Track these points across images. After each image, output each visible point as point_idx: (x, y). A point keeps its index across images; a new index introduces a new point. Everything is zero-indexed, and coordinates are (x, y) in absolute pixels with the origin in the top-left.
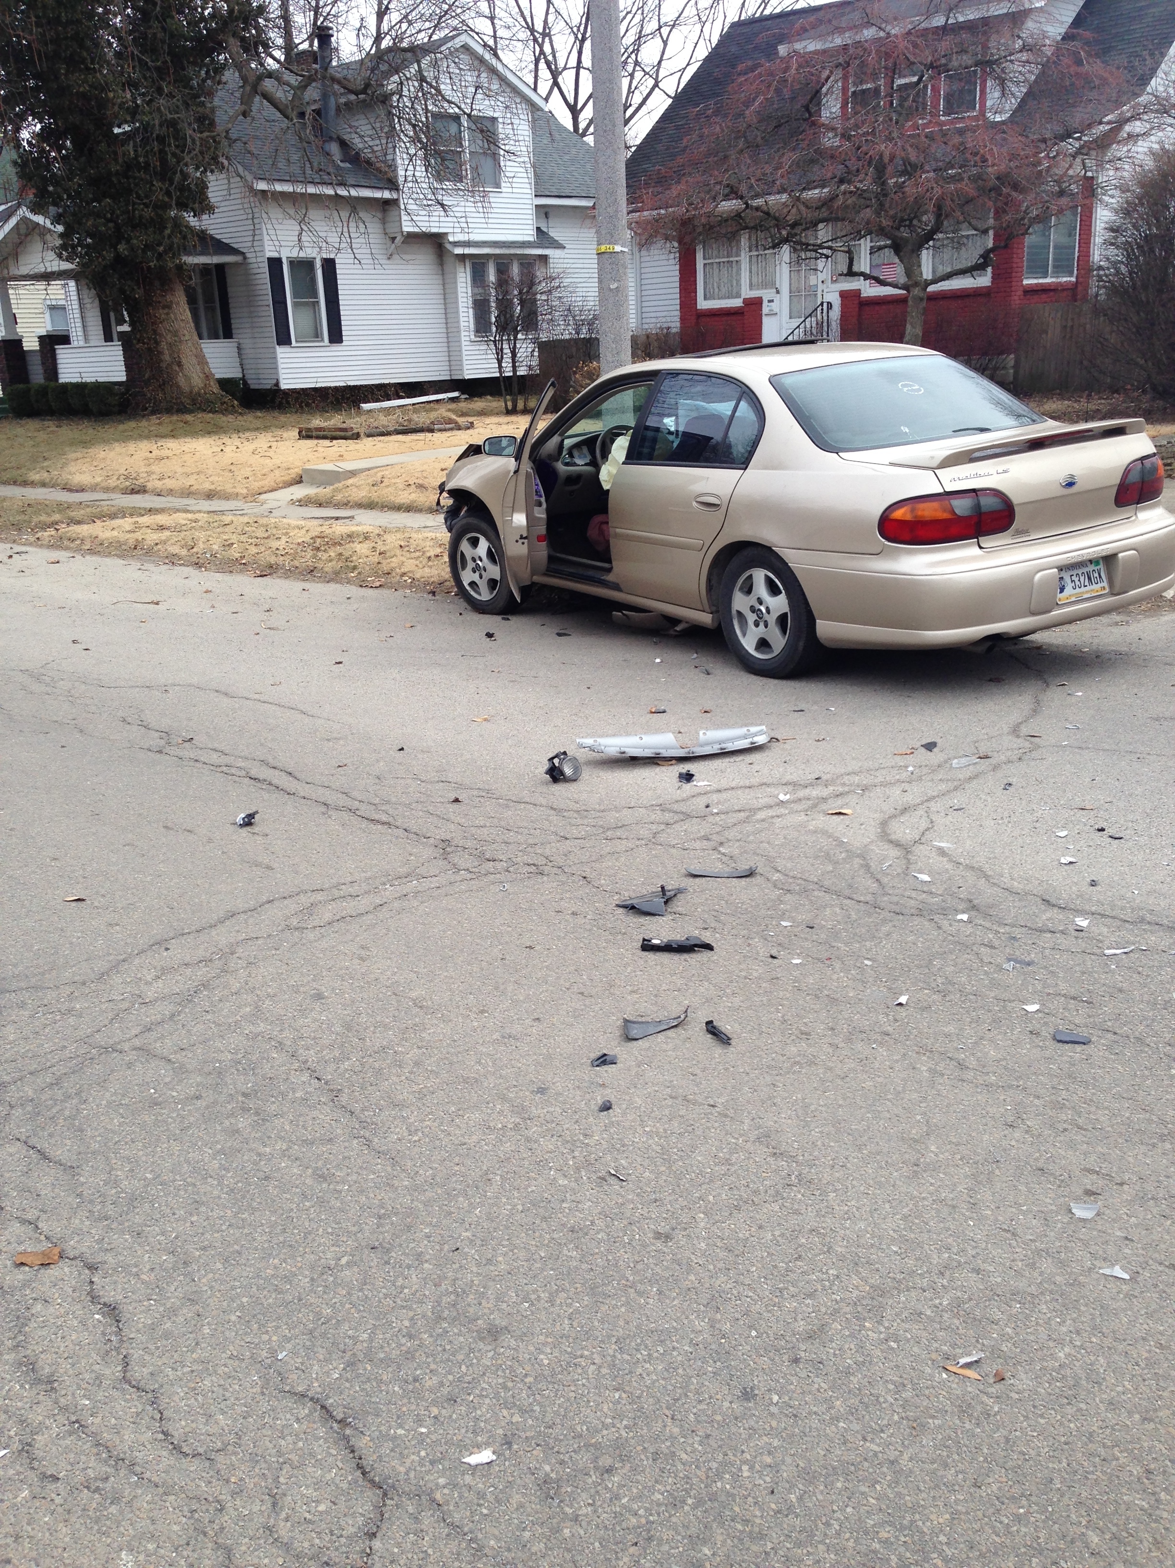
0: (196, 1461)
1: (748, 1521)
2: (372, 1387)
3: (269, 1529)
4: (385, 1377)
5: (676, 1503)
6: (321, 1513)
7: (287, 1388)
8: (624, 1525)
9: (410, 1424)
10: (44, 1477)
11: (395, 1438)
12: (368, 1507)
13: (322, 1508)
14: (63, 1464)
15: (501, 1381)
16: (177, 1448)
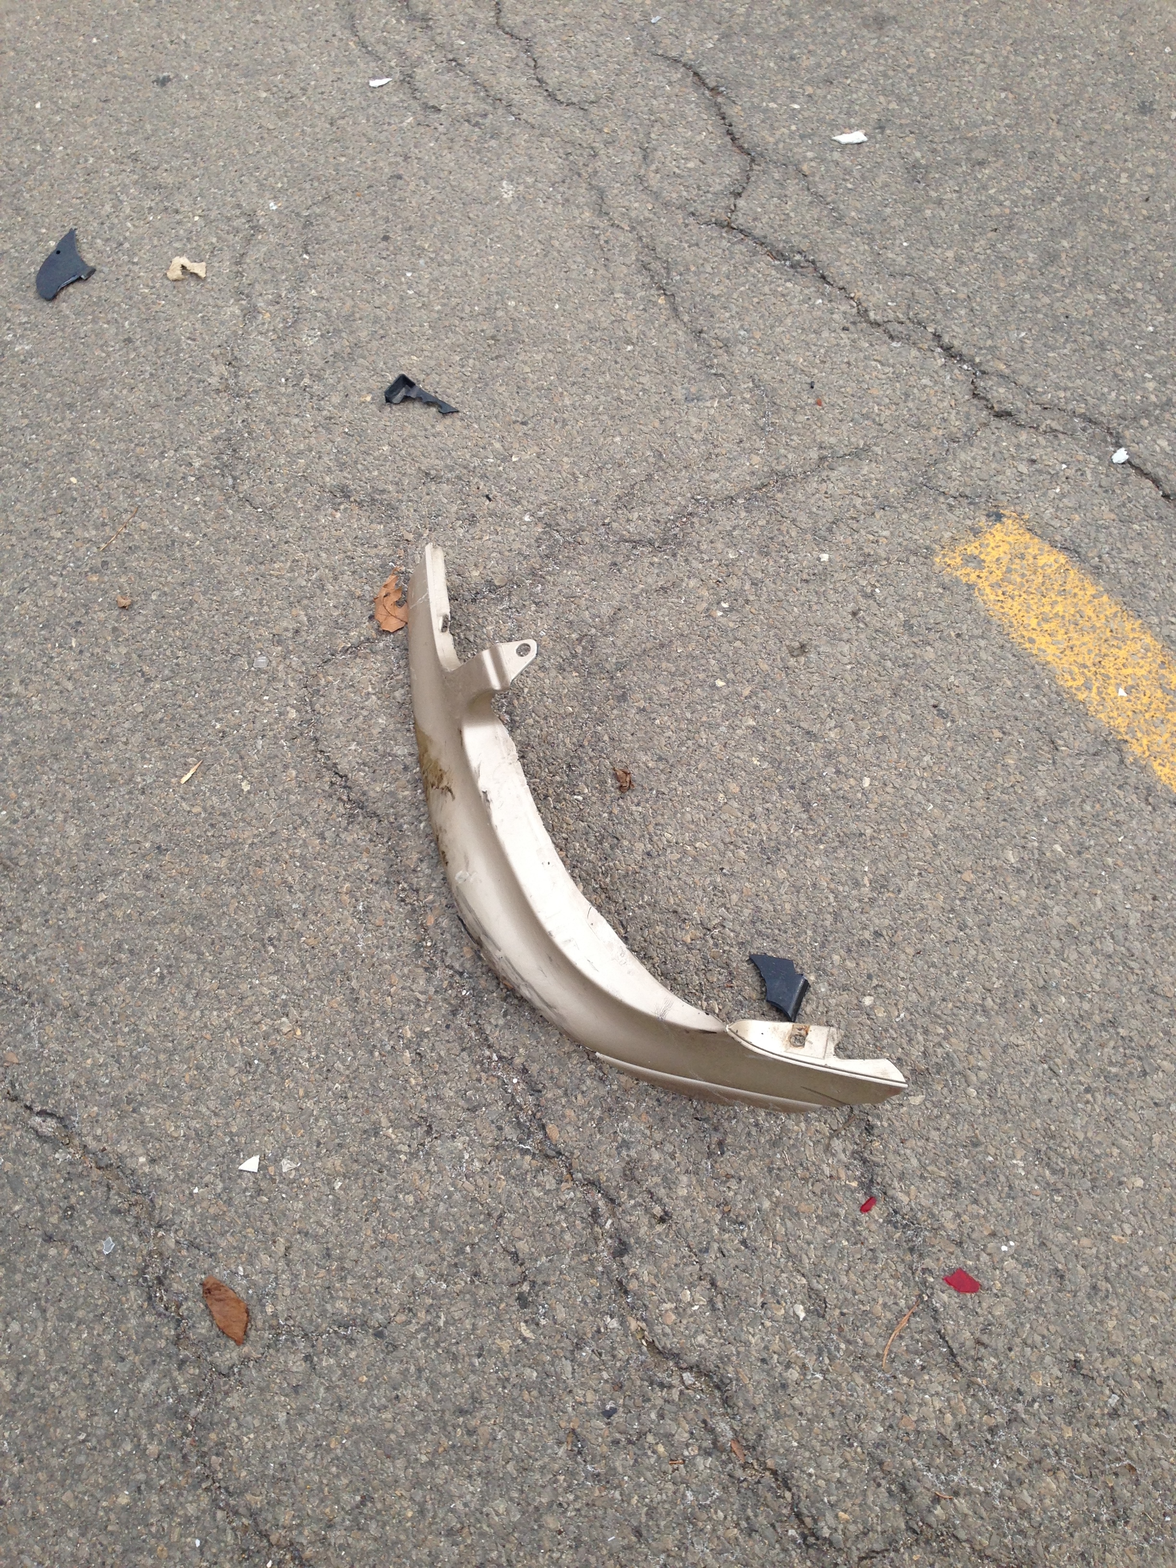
0: (571, 109)
1: (1114, 222)
2: (747, 61)
3: (640, 179)
4: (760, 53)
5: (1043, 199)
6: (690, 169)
7: (660, 52)
8: (987, 213)
9: (783, 99)
10: (426, 107)
11: (766, 110)
12: (736, 169)
13: (691, 165)
14: (443, 97)
15: (881, 68)
16: (551, 96)
